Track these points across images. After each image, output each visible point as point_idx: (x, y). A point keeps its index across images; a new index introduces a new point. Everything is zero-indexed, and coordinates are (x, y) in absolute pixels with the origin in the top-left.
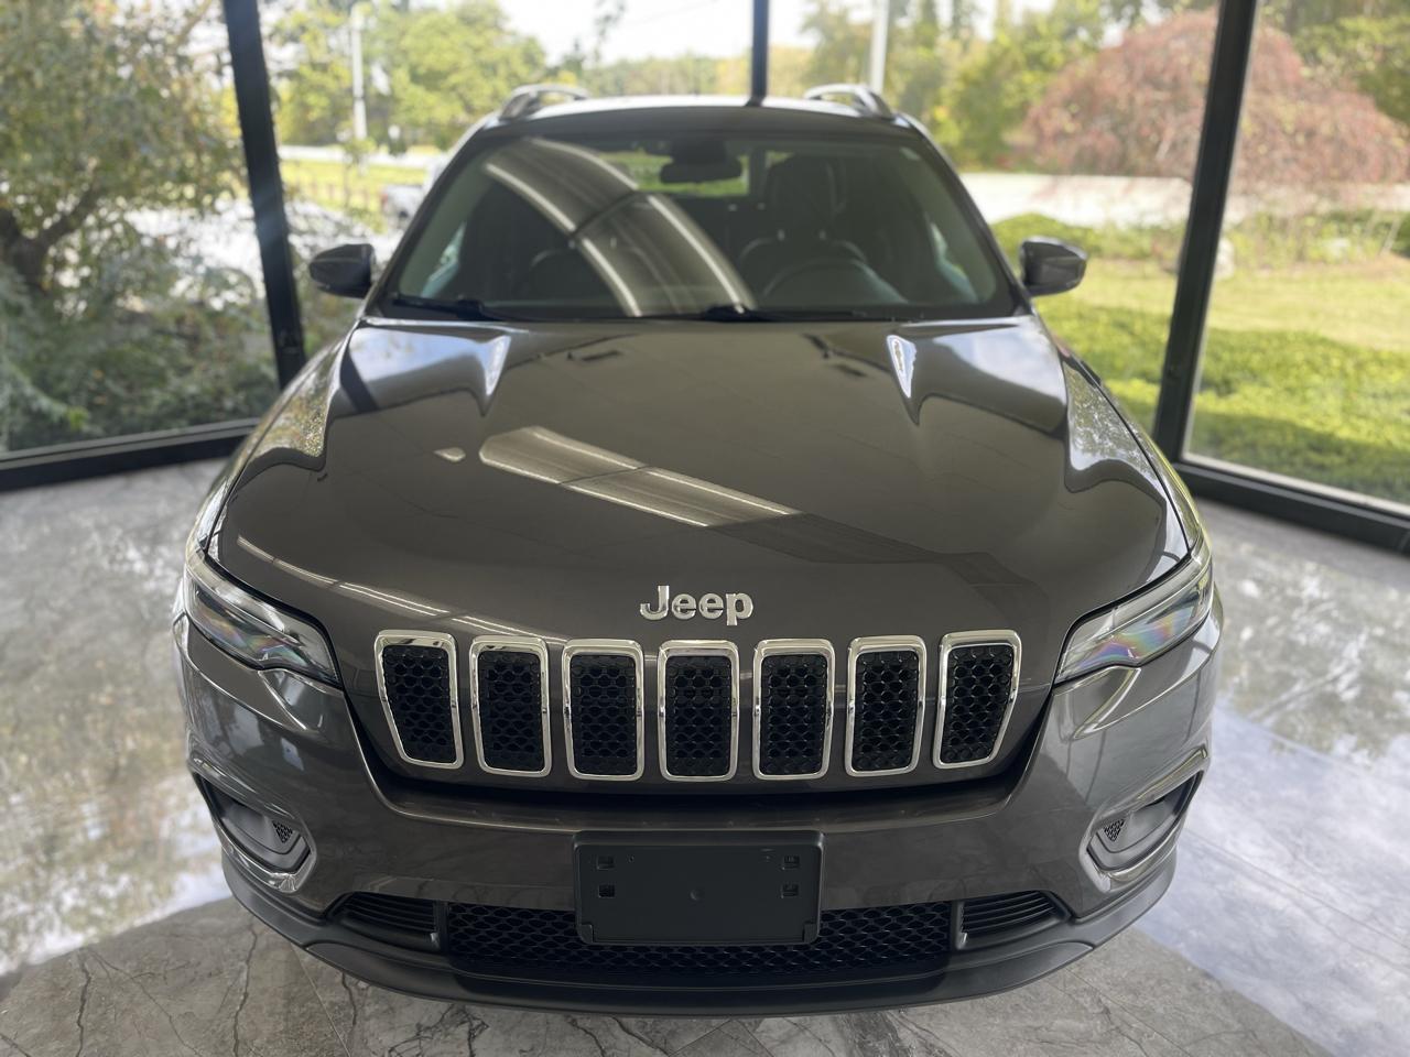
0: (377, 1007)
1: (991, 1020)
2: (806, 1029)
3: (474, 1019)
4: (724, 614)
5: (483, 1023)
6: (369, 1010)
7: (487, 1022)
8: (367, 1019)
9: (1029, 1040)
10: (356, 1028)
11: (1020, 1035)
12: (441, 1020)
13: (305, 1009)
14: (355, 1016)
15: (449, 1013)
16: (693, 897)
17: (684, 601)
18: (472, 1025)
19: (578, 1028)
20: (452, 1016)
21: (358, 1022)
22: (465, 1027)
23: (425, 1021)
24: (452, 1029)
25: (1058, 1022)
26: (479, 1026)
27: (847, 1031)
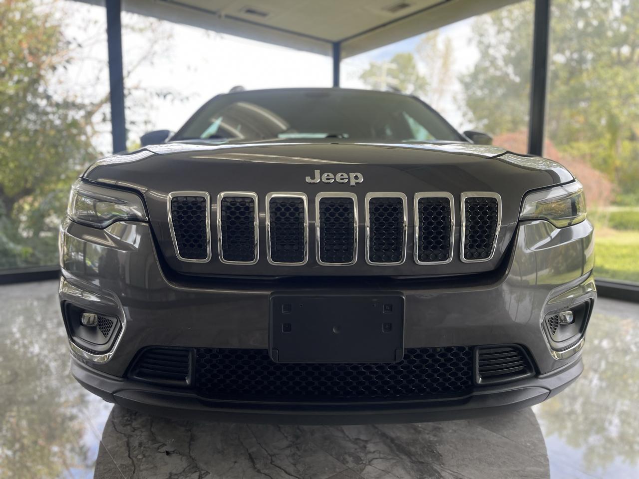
0: (147, 466)
1: (492, 468)
2: (389, 472)
3: (202, 470)
4: (349, 181)
5: (207, 472)
6: (142, 467)
7: (209, 471)
8: (141, 471)
9: (514, 476)
10: (135, 475)
11: (509, 474)
12: (184, 471)
13: (106, 467)
14: (135, 469)
15: (188, 468)
16: (334, 331)
17: (328, 176)
18: (200, 473)
19: (261, 473)
20: (190, 469)
21: (136, 472)
22: (197, 474)
23: (174, 472)
24: (190, 475)
25: (529, 469)
26: (205, 473)
27: (412, 473)
